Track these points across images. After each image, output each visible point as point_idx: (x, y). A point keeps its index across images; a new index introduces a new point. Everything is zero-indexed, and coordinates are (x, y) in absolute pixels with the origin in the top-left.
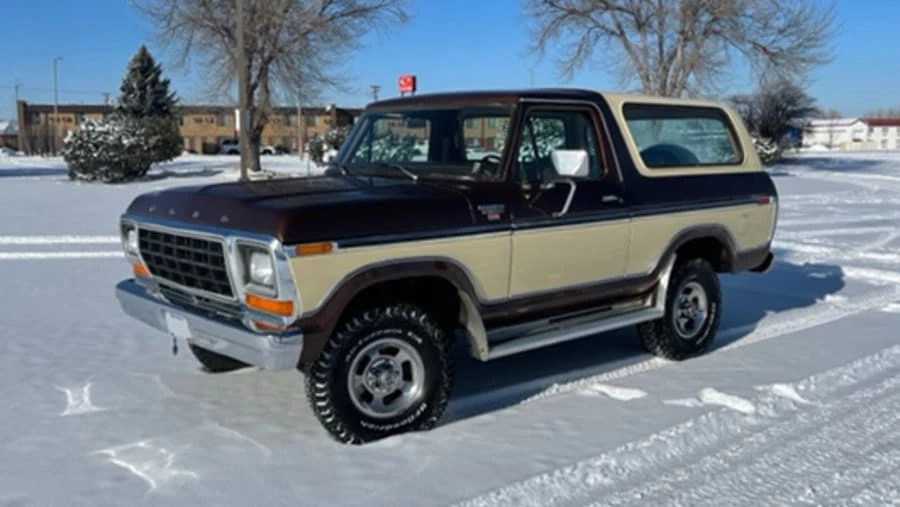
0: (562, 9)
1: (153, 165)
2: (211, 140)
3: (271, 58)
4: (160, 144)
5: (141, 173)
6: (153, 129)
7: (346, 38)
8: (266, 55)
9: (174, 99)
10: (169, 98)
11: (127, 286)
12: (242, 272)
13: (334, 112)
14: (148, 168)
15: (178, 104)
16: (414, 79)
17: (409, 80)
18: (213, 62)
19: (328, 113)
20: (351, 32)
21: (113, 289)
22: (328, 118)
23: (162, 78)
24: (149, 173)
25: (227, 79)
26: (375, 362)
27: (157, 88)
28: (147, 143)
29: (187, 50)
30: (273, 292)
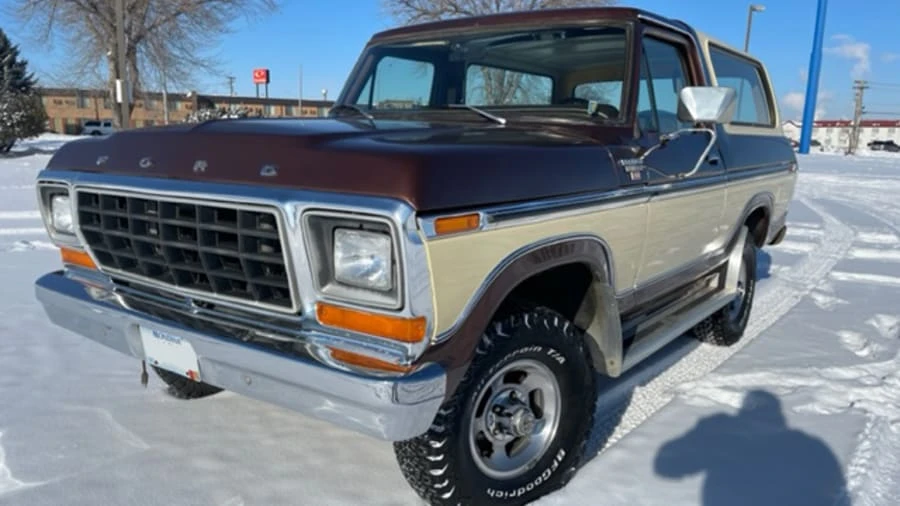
0: (417, 9)
1: (18, 141)
2: (72, 122)
3: (139, 38)
4: (24, 119)
5: (5, 149)
6: (17, 105)
7: (214, 23)
8: (134, 34)
9: (32, 80)
10: (27, 79)
11: (53, 282)
12: (316, 265)
13: (195, 99)
14: (12, 145)
15: (36, 86)
16: (267, 72)
17: (263, 73)
18: (79, 38)
19: (190, 99)
20: (220, 16)
21: (32, 288)
22: (189, 104)
23: (19, 59)
24: (13, 149)
25: (95, 56)
26: (499, 394)
27: (14, 68)
28: (10, 118)
29: (50, 25)
30: (395, 303)
